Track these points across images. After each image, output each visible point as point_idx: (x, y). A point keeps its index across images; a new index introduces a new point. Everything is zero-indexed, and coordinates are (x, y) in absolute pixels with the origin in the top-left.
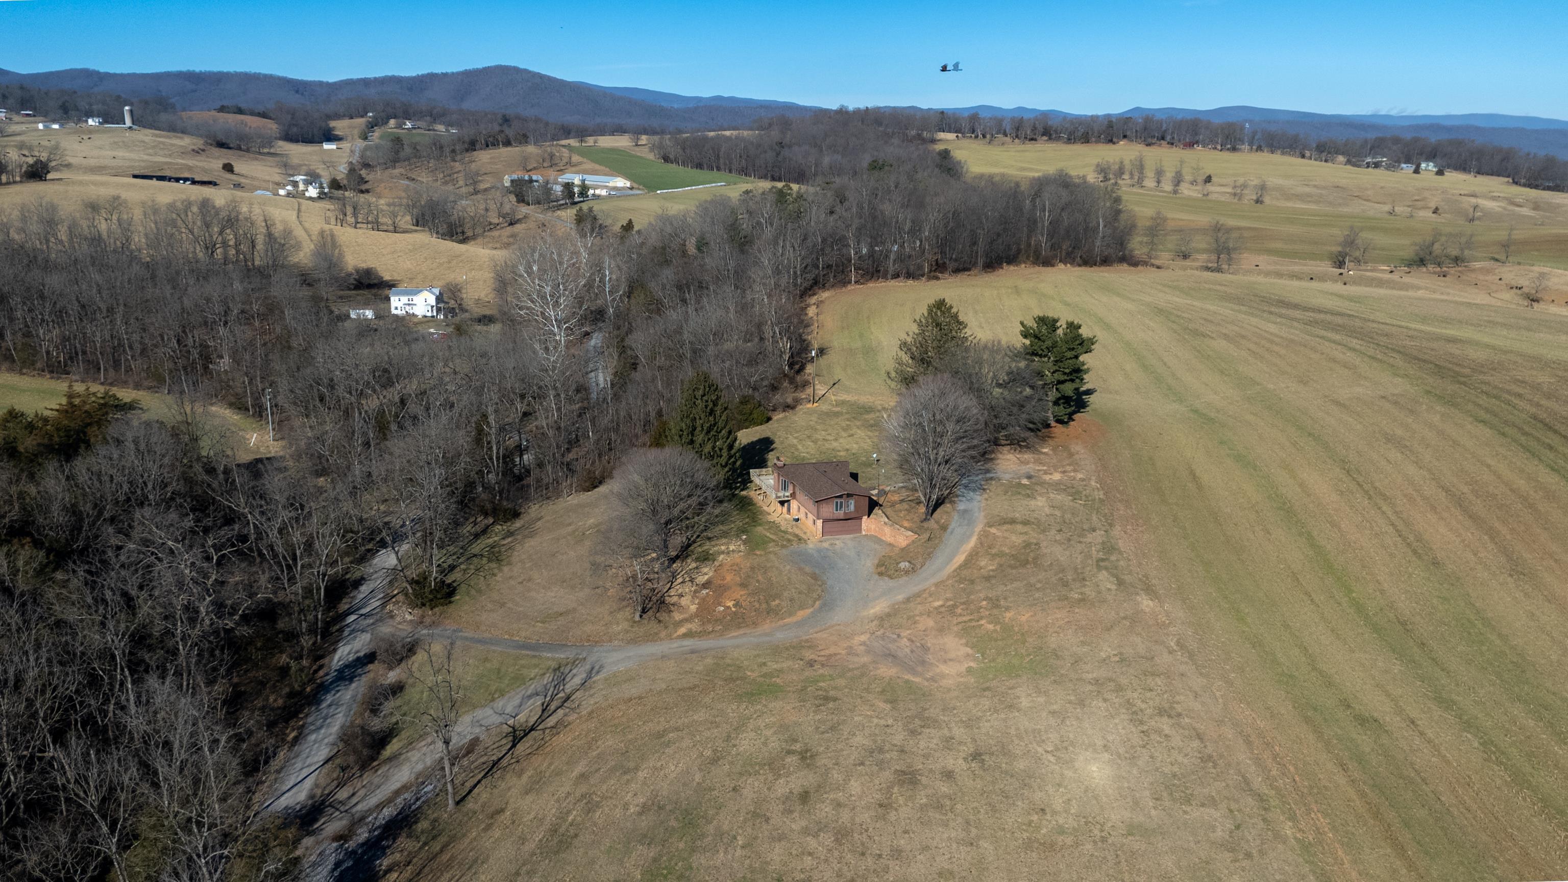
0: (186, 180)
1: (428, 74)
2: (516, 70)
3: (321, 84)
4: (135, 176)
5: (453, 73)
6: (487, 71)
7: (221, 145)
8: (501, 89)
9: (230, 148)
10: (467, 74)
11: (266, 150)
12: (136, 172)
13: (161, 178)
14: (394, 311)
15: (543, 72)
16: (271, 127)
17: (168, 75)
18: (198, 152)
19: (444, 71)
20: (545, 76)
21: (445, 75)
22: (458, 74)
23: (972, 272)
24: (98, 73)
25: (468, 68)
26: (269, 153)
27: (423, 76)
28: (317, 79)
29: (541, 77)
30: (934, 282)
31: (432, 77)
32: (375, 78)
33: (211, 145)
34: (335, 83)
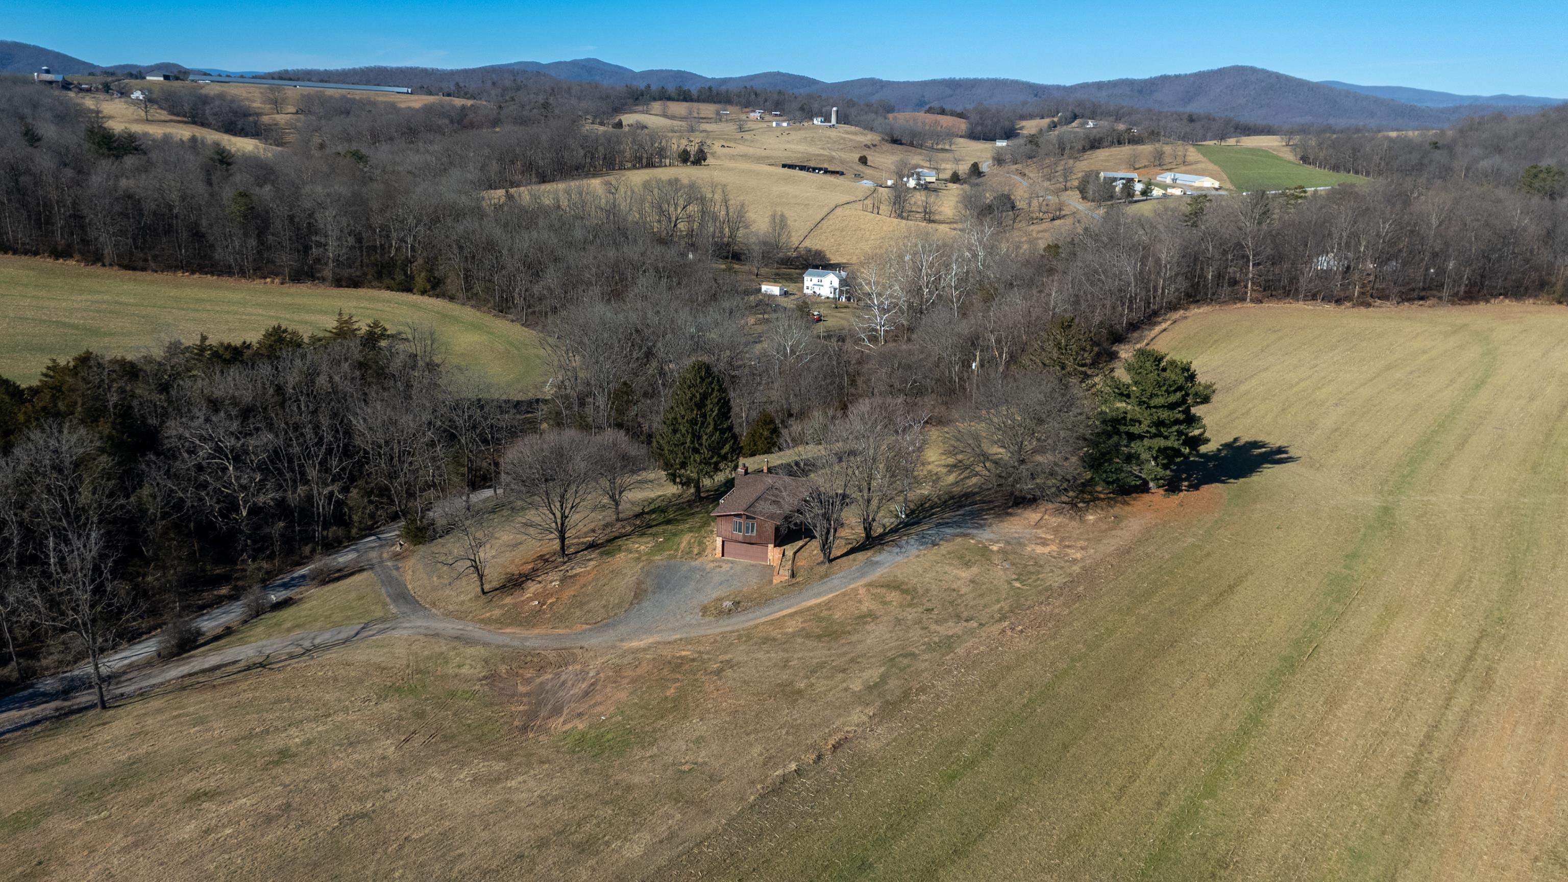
0: (820, 169)
1: (1161, 76)
2: (1253, 70)
3: (1058, 87)
4: (784, 166)
5: (1186, 75)
6: (1221, 72)
7: (895, 141)
8: (1231, 90)
9: (901, 144)
10: (1200, 75)
11: (940, 147)
12: (789, 162)
13: (802, 168)
14: (806, 291)
15: (1282, 72)
16: (962, 125)
17: (933, 82)
18: (869, 147)
19: (1177, 73)
20: (1282, 75)
21: (1177, 77)
22: (1191, 75)
23: (1429, 302)
24: (881, 81)
25: (1202, 70)
26: (942, 149)
27: (1156, 78)
28: (1055, 83)
29: (1278, 76)
30: (1363, 310)
31: (1164, 79)
32: (1109, 82)
33: (887, 141)
34: (1072, 87)
